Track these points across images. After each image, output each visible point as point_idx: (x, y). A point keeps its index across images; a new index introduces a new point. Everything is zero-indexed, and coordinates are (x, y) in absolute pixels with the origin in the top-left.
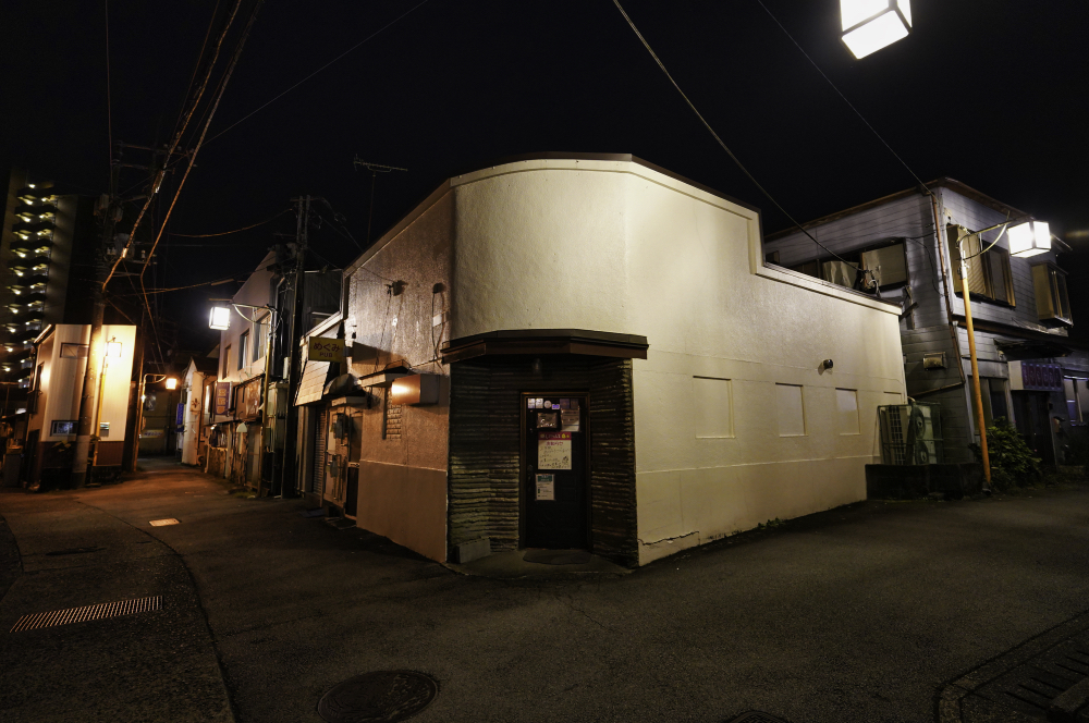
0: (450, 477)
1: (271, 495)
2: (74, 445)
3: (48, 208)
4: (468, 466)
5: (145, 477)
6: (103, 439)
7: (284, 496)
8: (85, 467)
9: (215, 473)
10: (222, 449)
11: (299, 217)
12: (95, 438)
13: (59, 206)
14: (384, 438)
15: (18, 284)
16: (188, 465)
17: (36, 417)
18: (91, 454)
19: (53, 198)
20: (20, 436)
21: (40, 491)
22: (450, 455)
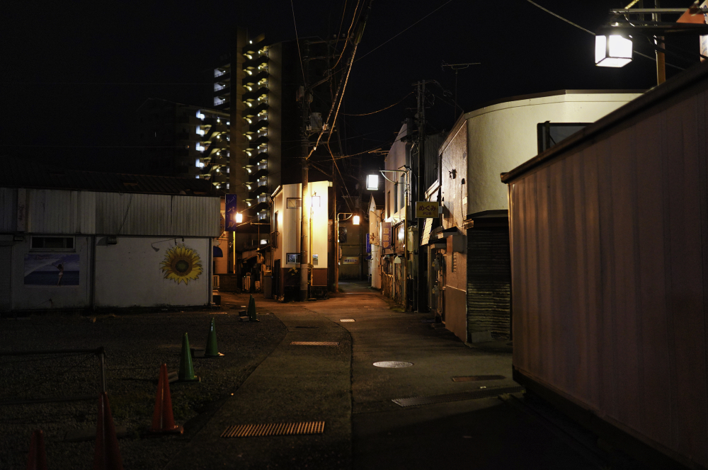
0: (467, 295)
1: (413, 310)
2: (300, 270)
3: (264, 59)
4: (479, 289)
5: (343, 296)
6: (315, 267)
7: (419, 312)
8: (307, 286)
9: (388, 295)
10: (390, 276)
11: (418, 98)
12: (310, 266)
13: (270, 55)
14: (453, 271)
15: (250, 131)
16: (375, 289)
17: (277, 250)
18: (309, 278)
19: (265, 49)
20: (268, 263)
21: (285, 302)
22: (468, 282)
